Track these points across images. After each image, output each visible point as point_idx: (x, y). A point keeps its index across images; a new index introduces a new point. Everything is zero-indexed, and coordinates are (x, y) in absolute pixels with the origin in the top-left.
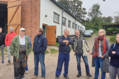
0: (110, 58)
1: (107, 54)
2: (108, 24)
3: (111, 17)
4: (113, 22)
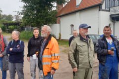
0: (9, 55)
1: (5, 51)
2: (9, 22)
3: (11, 16)
4: (14, 20)
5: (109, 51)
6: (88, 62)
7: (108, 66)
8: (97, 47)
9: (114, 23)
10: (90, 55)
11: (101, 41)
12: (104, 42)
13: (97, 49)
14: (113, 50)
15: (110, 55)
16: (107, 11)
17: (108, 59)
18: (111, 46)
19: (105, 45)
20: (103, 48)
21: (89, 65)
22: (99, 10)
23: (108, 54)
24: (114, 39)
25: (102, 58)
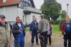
5: (20, 31)
6: (6, 39)
7: (19, 40)
8: (13, 29)
9: (26, 15)
10: (7, 34)
11: (15, 26)
12: (16, 26)
13: (13, 30)
14: (21, 30)
15: (20, 33)
16: (22, 8)
17: (19, 35)
18: (20, 28)
19: (17, 28)
20: (16, 29)
21: (7, 40)
22: (18, 7)
23: (19, 33)
24: (22, 24)
25: (16, 35)
